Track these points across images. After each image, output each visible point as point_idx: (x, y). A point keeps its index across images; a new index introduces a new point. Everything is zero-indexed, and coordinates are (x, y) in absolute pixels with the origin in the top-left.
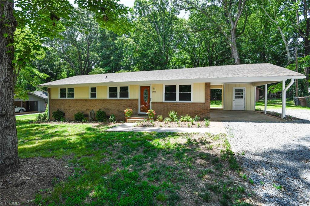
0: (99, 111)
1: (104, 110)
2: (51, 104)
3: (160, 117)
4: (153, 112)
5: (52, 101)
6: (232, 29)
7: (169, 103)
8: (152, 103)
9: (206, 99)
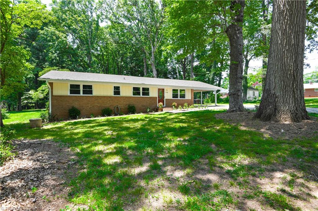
2: (55, 101)
3: (180, 106)
4: (176, 104)
5: (56, 98)
6: (152, 52)
7: (176, 99)
8: (166, 99)
9: (191, 97)
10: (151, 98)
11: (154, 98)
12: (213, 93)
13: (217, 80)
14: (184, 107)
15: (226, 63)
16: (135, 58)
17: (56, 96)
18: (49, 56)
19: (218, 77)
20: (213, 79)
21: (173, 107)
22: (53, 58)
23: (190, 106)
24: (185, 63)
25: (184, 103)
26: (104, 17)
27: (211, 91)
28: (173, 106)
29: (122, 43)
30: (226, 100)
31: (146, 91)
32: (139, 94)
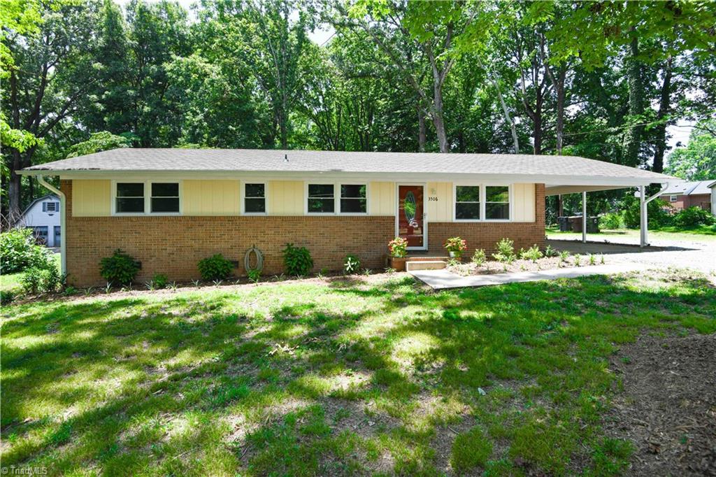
2: (76, 234)
3: (480, 253)
4: (462, 242)
5: (78, 224)
6: (436, 86)
7: (468, 223)
8: (430, 224)
9: (536, 214)
10: (372, 219)
11: (384, 220)
12: (633, 194)
13: (649, 153)
14: (498, 256)
15: (682, 97)
16: (399, 111)
17: (77, 219)
18: (188, 120)
19: (652, 143)
20: (634, 148)
21: (452, 254)
22: (196, 124)
23: (526, 250)
24: (539, 111)
25: (500, 241)
26: (318, 17)
27: (628, 189)
28: (453, 249)
29: (363, 75)
30: (684, 219)
31: (354, 196)
32: (329, 206)
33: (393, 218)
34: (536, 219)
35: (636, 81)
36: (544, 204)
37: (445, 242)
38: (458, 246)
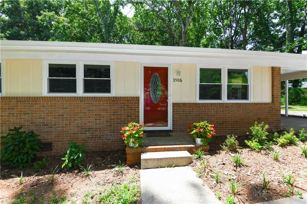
0: (12, 132)
1: (33, 128)
3: (232, 139)
7: (211, 104)
8: (174, 105)
9: (273, 95)
10: (116, 99)
11: (128, 101)
14: (252, 144)
28: (199, 135)
29: (148, 30)
33: (138, 99)
34: (273, 99)
35: (291, 25)
36: (279, 86)
37: (191, 127)
38: (205, 133)
